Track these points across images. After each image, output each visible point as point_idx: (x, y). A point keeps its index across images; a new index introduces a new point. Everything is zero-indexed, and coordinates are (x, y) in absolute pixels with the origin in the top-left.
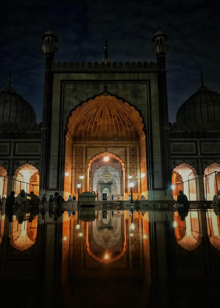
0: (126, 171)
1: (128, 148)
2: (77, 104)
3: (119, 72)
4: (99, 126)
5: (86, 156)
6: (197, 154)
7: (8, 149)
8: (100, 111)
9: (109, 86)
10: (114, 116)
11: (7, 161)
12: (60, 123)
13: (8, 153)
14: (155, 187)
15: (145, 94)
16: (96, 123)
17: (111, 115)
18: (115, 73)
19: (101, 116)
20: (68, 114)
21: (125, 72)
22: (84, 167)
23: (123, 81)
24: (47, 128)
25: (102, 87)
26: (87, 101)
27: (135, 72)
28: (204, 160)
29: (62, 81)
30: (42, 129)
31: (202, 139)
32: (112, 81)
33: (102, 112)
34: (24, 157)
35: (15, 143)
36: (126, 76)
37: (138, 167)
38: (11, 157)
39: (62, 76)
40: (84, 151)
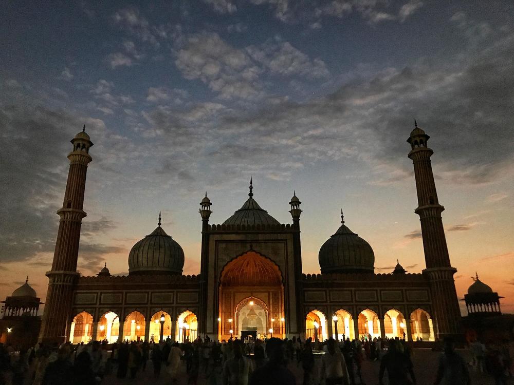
0: (269, 314)
1: (271, 293)
2: (228, 260)
3: (261, 233)
4: (246, 273)
5: (234, 299)
6: (326, 302)
7: (172, 298)
8: (246, 262)
9: (254, 245)
10: (259, 265)
11: (171, 309)
12: (215, 277)
13: (172, 302)
14: (292, 331)
15: (283, 252)
16: (243, 270)
17: (256, 265)
18: (259, 233)
19: (247, 265)
20: (221, 269)
21: (267, 233)
22: (232, 310)
23: (265, 240)
24: (204, 281)
25: (248, 245)
26: (236, 258)
27: (275, 233)
28: (332, 307)
29: (216, 241)
30: (200, 282)
31: (330, 289)
32: (258, 241)
33: (248, 262)
34: (185, 305)
35: (177, 292)
36: (268, 237)
37: (280, 311)
38: (174, 305)
39: (217, 237)
40: (232, 295)
